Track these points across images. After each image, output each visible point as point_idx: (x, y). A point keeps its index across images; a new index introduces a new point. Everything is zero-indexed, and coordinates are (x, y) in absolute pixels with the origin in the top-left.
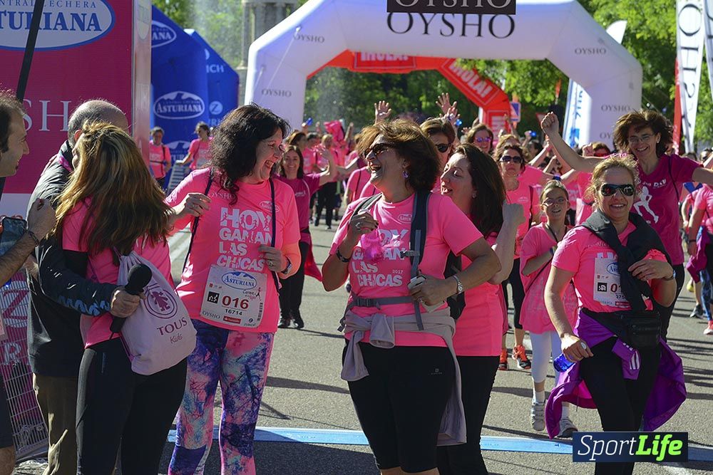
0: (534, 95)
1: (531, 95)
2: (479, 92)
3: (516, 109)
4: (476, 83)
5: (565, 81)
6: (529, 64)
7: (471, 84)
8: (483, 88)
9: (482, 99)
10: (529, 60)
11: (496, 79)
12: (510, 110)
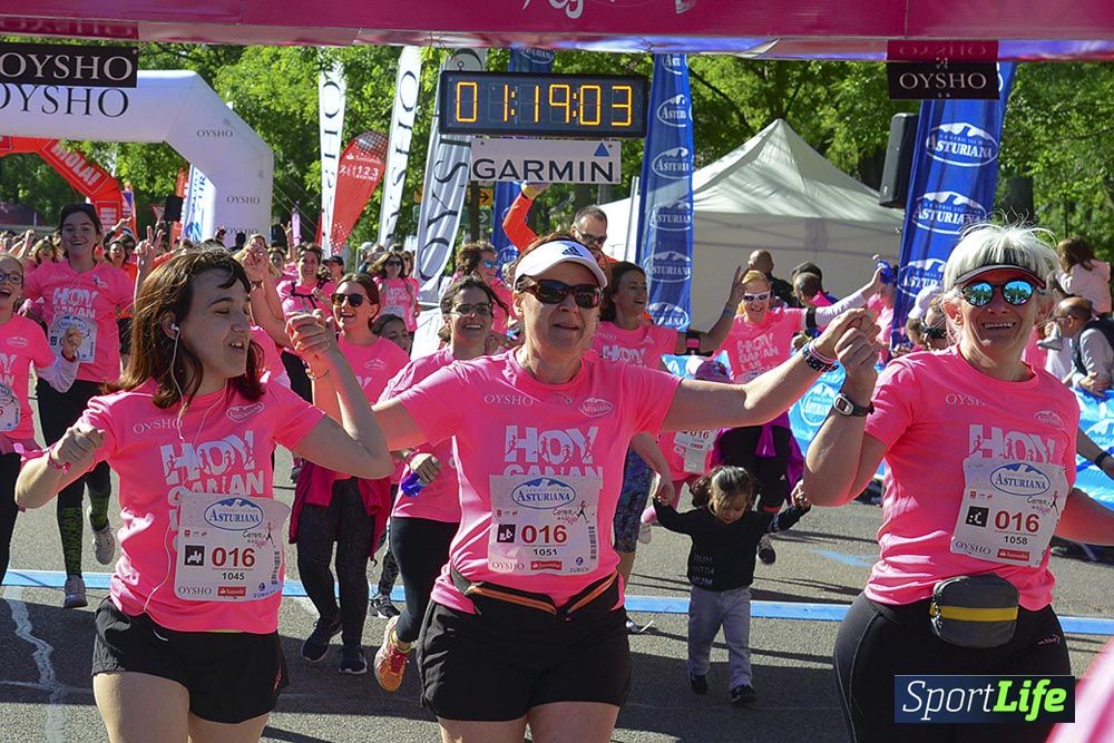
0: (151, 184)
1: (147, 184)
2: (86, 180)
3: (129, 200)
4: (81, 170)
5: (185, 167)
6: (143, 147)
7: (76, 170)
8: (90, 174)
9: (88, 187)
10: (144, 144)
11: (106, 165)
12: (121, 201)
